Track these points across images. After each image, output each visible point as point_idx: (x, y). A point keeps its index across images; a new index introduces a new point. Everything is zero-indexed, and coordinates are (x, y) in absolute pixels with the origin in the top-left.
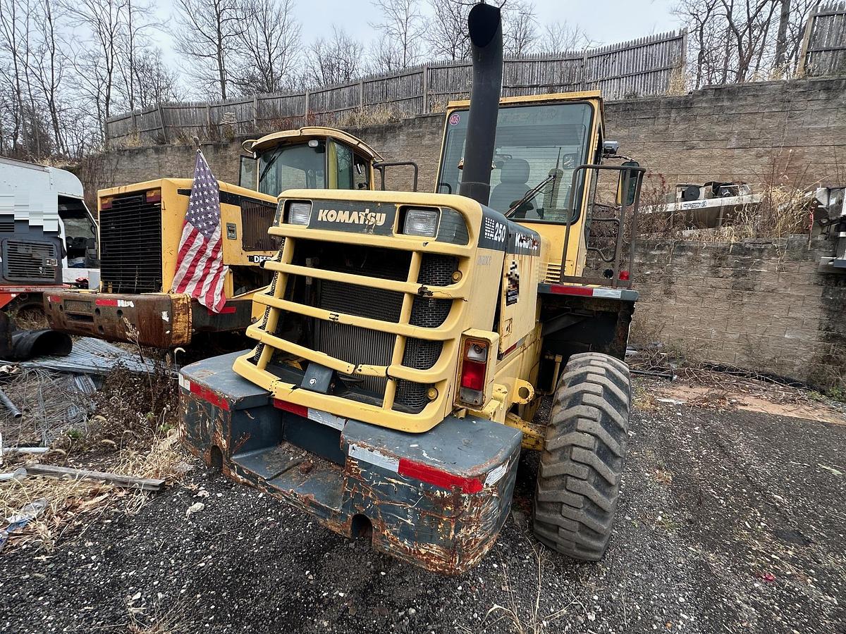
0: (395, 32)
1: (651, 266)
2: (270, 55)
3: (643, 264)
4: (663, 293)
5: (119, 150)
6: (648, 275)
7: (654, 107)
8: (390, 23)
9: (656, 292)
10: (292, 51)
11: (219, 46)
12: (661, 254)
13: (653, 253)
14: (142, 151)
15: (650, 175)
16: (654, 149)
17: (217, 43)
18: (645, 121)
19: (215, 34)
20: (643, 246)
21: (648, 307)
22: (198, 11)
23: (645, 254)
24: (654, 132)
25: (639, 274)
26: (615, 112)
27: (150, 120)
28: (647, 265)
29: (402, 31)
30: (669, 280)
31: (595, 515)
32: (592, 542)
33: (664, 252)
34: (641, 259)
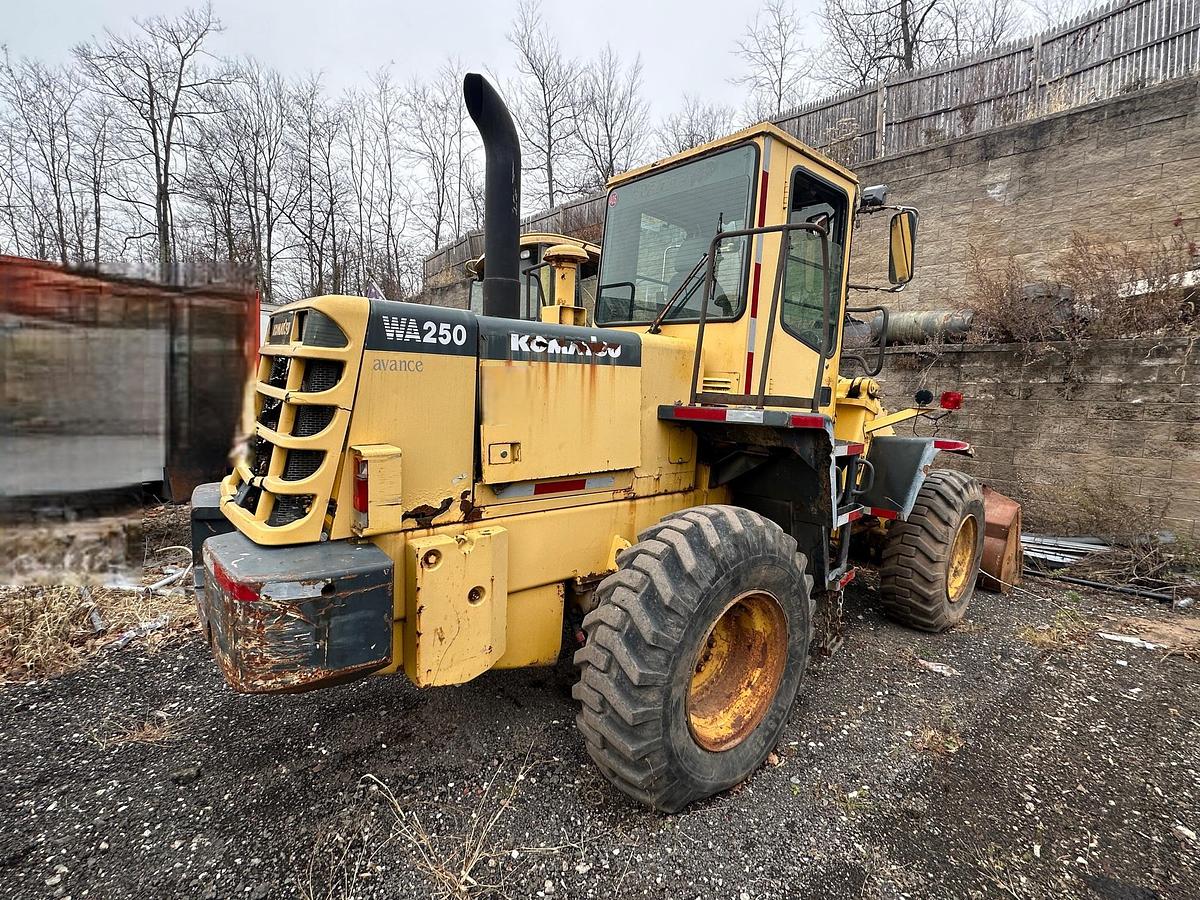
0: (764, 81)
1: (1144, 389)
2: (611, 151)
3: (1124, 386)
4: (1175, 438)
5: (432, 290)
6: (1136, 405)
7: (1181, 97)
8: (757, 71)
9: (1157, 437)
10: (638, 139)
11: (548, 154)
12: (1167, 365)
13: (1146, 363)
14: (451, 287)
15: (1180, 220)
16: (1186, 172)
17: (547, 151)
18: (1163, 126)
19: (543, 142)
20: (1125, 352)
21: (1140, 466)
22: (527, 120)
23: (1129, 368)
24: (1184, 142)
25: (1116, 404)
26: (1095, 121)
27: (461, 252)
28: (1135, 387)
29: (775, 78)
30: (1188, 413)
31: (620, 728)
32: (624, 770)
33: (1172, 361)
34: (1120, 376)
